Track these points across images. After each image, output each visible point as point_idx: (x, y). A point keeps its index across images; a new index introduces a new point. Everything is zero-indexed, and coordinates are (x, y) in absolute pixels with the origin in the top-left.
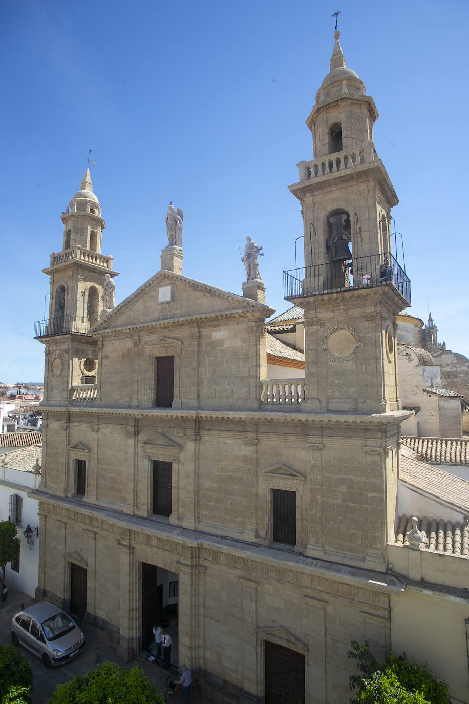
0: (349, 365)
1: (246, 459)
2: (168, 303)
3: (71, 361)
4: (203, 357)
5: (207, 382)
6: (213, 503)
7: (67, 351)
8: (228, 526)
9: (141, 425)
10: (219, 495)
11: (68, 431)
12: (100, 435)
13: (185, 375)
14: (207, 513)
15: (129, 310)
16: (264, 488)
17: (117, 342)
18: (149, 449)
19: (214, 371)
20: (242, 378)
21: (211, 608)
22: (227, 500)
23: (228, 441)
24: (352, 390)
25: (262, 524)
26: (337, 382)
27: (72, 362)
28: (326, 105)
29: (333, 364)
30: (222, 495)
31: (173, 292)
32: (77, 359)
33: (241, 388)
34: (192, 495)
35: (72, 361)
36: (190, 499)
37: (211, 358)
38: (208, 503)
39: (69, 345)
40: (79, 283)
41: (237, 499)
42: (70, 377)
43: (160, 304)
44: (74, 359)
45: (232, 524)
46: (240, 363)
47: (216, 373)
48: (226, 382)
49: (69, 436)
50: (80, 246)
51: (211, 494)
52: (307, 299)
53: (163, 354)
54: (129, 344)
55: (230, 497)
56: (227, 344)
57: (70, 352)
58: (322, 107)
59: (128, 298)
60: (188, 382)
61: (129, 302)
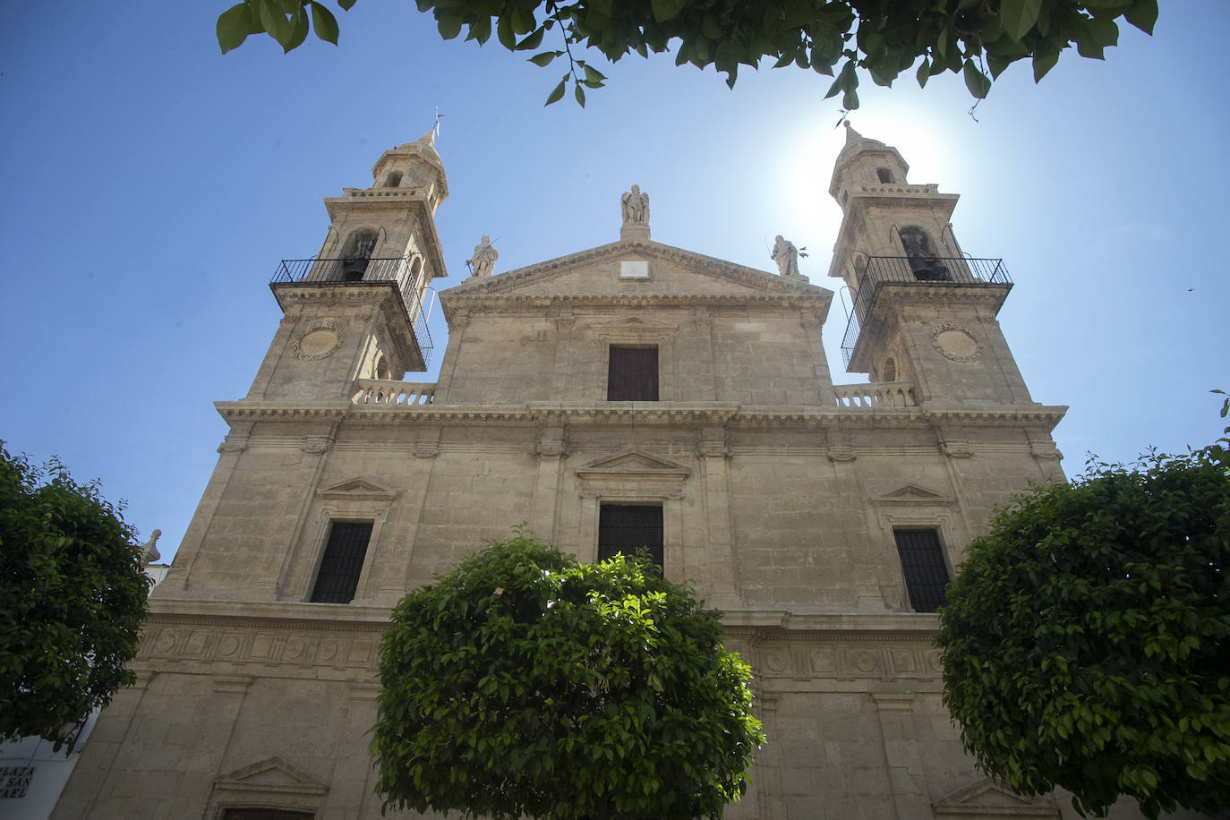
0: (976, 365)
1: (836, 485)
2: (641, 280)
3: (369, 337)
4: (720, 350)
5: (730, 384)
6: (773, 567)
7: (367, 319)
8: (816, 602)
9: (576, 441)
10: (786, 550)
11: (325, 457)
12: (440, 465)
13: (685, 371)
14: (761, 587)
15: (544, 281)
16: (880, 526)
17: (510, 320)
18: (596, 484)
19: (746, 369)
20: (802, 380)
21: (798, 795)
22: (806, 556)
23: (794, 460)
24: (989, 391)
25: (888, 586)
26: (964, 381)
27: (370, 341)
28: (872, 151)
29: (954, 363)
30: (793, 548)
31: (651, 270)
32: (376, 341)
33: (802, 391)
34: (727, 550)
35: (371, 337)
36: (722, 559)
37: (737, 353)
38: (762, 568)
39: (372, 309)
40: (412, 235)
41: (828, 550)
42: (360, 362)
43: (622, 280)
44: (374, 338)
45: (824, 598)
46: (795, 361)
47: (749, 372)
48: (771, 384)
49: (324, 470)
51: (765, 549)
52: (907, 289)
53: (632, 339)
54: (542, 325)
55: (811, 549)
56: (765, 338)
57: (372, 321)
58: (868, 151)
59: (557, 259)
60: (692, 380)
61: (555, 266)
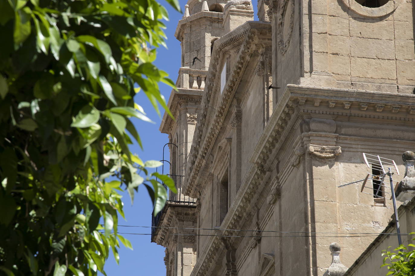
3: (179, 253)
27: (182, 256)
32: (190, 250)
35: (182, 254)
40: (189, 126)
44: (185, 250)
50: (188, 68)
57: (179, 240)
